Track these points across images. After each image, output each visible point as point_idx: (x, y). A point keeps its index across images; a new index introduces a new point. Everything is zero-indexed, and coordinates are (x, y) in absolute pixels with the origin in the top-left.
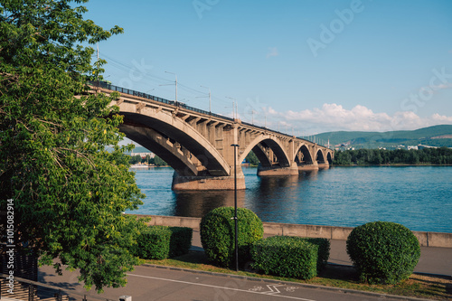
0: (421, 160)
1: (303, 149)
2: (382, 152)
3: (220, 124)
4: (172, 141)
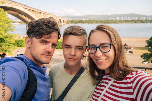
0: (86, 22)
1: (60, 20)
2: (77, 21)
3: (38, 12)
4: (25, 16)
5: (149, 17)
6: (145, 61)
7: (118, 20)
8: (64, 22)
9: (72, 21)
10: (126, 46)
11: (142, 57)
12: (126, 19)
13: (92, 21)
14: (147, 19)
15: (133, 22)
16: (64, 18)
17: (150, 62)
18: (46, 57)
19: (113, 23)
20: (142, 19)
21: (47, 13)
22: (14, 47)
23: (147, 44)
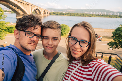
1: (44, 11)
2: (59, 13)
3: (26, 4)
4: (15, 7)
5: (116, 13)
6: (110, 48)
7: (92, 14)
8: (47, 13)
9: (54, 13)
10: (96, 36)
11: (108, 44)
12: (97, 13)
13: (70, 14)
14: (114, 14)
15: (103, 16)
16: (48, 10)
17: (114, 49)
18: (31, 45)
19: (87, 16)
20: (110, 14)
21: (34, 5)
22: (6, 33)
23: (113, 35)
